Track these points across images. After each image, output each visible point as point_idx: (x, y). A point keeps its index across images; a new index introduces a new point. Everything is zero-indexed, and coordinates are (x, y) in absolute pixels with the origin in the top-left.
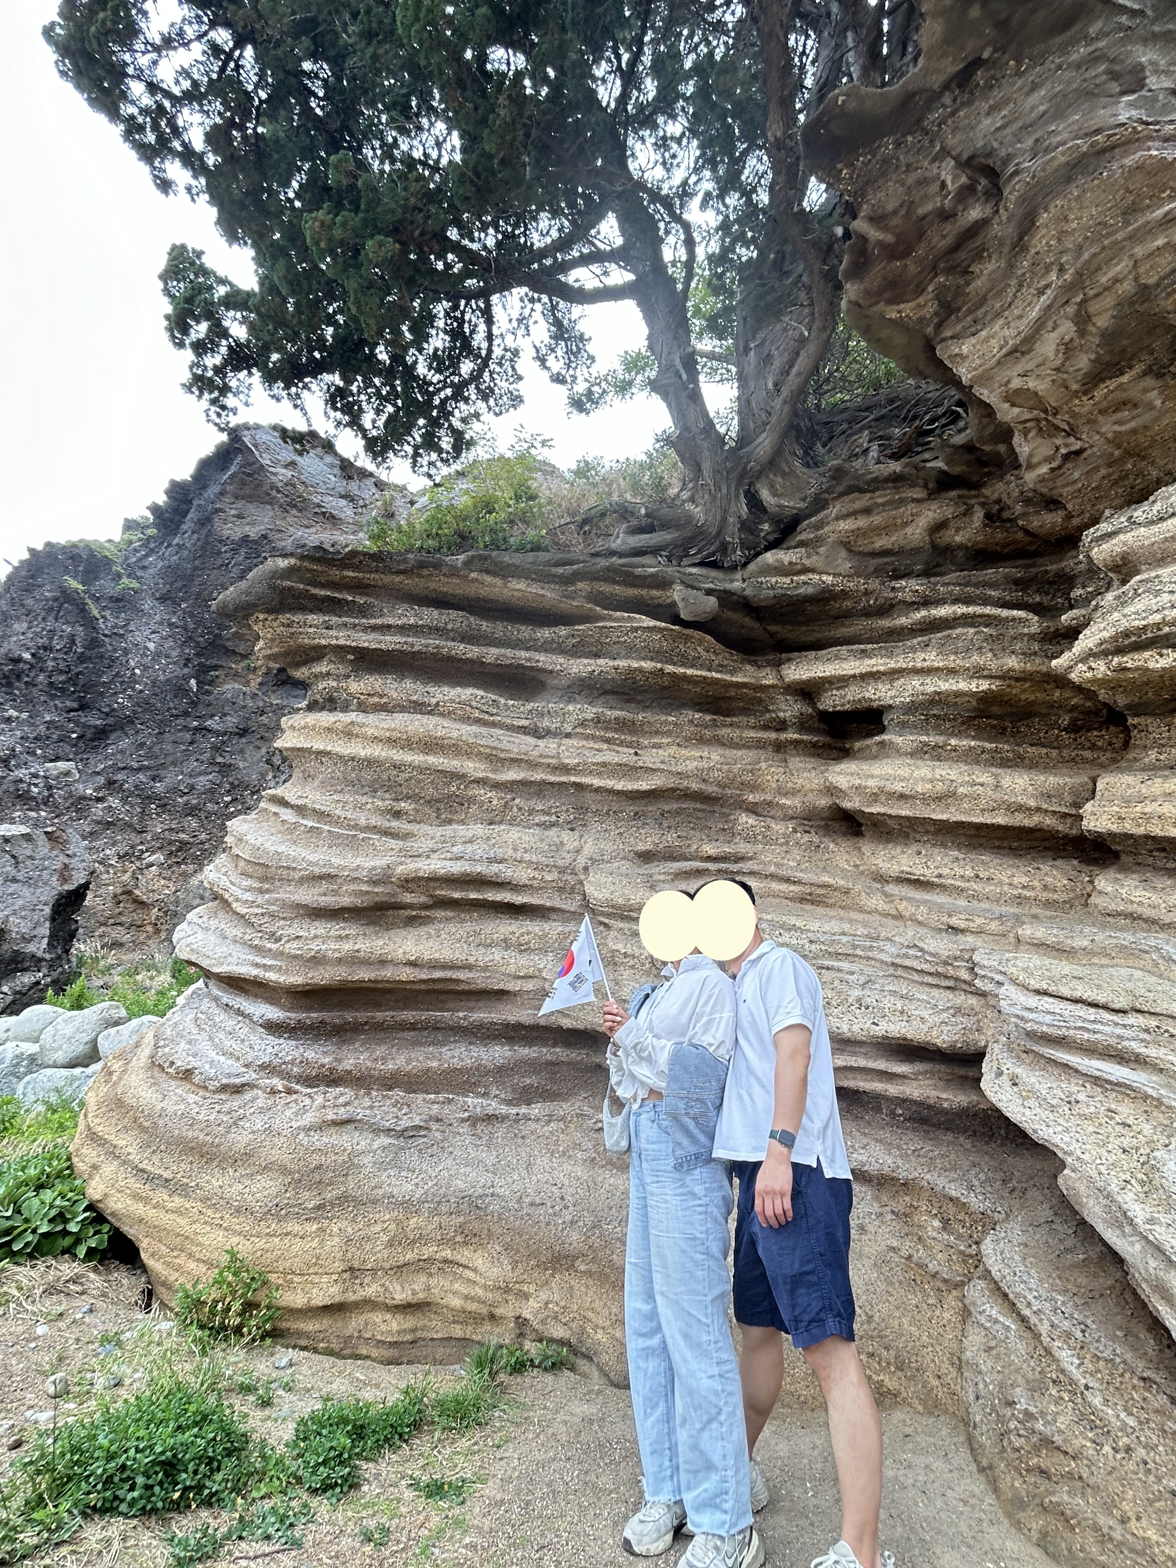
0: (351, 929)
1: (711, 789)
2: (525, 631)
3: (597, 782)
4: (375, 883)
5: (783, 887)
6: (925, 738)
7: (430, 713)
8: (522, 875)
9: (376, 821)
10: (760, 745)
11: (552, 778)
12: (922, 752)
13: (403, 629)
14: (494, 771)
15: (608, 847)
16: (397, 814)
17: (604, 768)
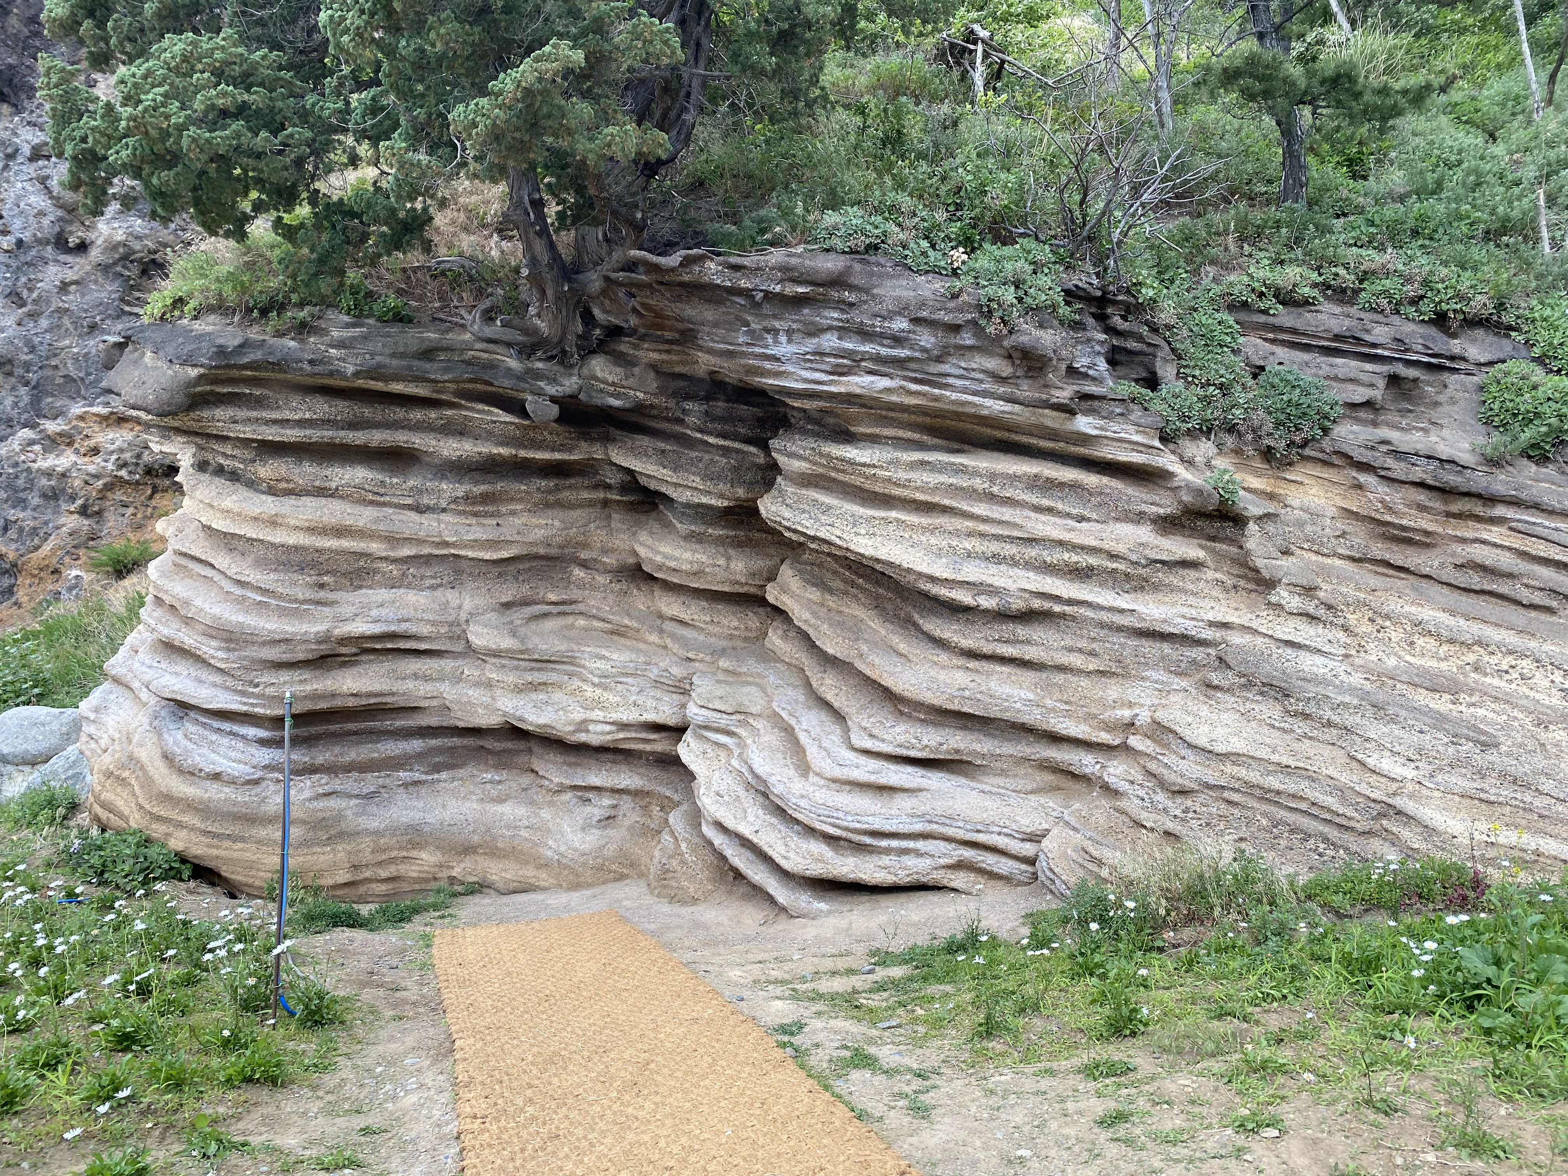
0: (306, 675)
1: (554, 551)
2: (399, 413)
3: (470, 554)
4: (320, 643)
5: (600, 624)
6: (693, 528)
7: (331, 496)
8: (425, 630)
9: (309, 594)
10: (591, 503)
11: (437, 552)
12: (691, 537)
13: (301, 423)
14: (393, 548)
15: (480, 602)
16: (322, 586)
17: (476, 544)
